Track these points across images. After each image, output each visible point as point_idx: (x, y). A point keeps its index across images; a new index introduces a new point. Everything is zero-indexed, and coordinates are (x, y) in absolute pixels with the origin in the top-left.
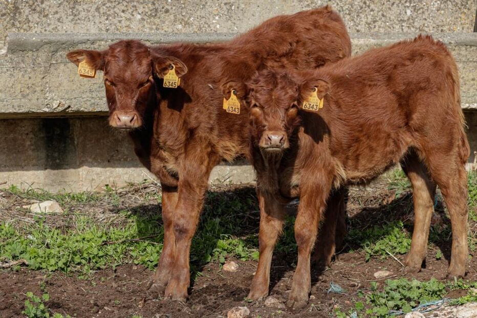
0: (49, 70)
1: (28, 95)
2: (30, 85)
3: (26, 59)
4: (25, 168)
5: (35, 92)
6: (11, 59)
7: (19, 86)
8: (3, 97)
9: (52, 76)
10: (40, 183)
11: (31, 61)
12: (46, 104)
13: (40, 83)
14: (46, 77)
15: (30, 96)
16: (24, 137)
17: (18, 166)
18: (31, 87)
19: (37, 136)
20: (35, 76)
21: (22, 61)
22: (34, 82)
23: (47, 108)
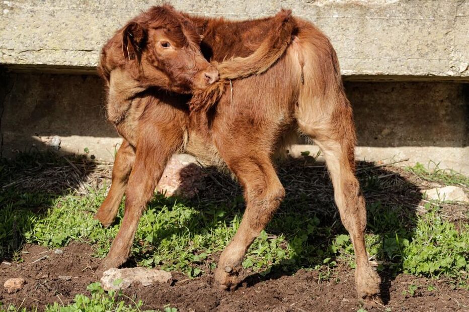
0: (454, 24)
1: (427, 54)
2: (429, 42)
3: (424, 9)
4: (438, 143)
5: (436, 51)
6: (405, 9)
7: (416, 43)
8: (396, 56)
9: (458, 32)
10: (456, 163)
11: (431, 13)
12: (450, 66)
13: (443, 41)
14: (450, 33)
15: (430, 55)
16: (437, 105)
17: (429, 140)
18: (431, 44)
19: (454, 105)
20: (436, 31)
21: (420, 12)
22: (435, 39)
23: (452, 71)
